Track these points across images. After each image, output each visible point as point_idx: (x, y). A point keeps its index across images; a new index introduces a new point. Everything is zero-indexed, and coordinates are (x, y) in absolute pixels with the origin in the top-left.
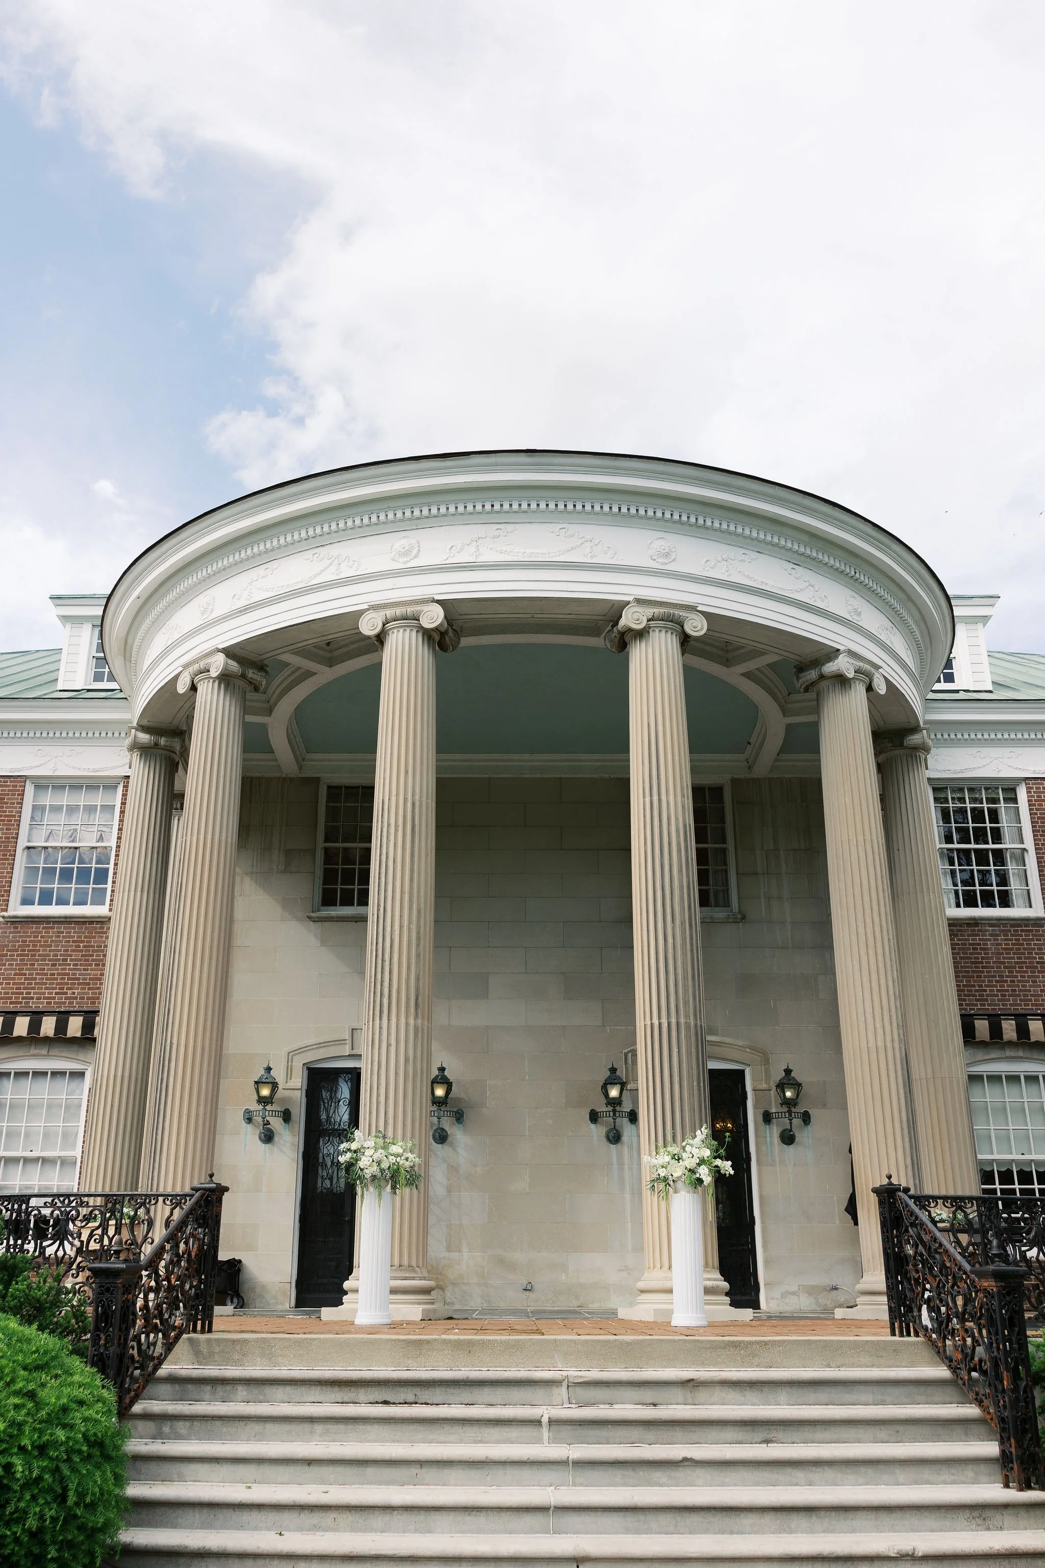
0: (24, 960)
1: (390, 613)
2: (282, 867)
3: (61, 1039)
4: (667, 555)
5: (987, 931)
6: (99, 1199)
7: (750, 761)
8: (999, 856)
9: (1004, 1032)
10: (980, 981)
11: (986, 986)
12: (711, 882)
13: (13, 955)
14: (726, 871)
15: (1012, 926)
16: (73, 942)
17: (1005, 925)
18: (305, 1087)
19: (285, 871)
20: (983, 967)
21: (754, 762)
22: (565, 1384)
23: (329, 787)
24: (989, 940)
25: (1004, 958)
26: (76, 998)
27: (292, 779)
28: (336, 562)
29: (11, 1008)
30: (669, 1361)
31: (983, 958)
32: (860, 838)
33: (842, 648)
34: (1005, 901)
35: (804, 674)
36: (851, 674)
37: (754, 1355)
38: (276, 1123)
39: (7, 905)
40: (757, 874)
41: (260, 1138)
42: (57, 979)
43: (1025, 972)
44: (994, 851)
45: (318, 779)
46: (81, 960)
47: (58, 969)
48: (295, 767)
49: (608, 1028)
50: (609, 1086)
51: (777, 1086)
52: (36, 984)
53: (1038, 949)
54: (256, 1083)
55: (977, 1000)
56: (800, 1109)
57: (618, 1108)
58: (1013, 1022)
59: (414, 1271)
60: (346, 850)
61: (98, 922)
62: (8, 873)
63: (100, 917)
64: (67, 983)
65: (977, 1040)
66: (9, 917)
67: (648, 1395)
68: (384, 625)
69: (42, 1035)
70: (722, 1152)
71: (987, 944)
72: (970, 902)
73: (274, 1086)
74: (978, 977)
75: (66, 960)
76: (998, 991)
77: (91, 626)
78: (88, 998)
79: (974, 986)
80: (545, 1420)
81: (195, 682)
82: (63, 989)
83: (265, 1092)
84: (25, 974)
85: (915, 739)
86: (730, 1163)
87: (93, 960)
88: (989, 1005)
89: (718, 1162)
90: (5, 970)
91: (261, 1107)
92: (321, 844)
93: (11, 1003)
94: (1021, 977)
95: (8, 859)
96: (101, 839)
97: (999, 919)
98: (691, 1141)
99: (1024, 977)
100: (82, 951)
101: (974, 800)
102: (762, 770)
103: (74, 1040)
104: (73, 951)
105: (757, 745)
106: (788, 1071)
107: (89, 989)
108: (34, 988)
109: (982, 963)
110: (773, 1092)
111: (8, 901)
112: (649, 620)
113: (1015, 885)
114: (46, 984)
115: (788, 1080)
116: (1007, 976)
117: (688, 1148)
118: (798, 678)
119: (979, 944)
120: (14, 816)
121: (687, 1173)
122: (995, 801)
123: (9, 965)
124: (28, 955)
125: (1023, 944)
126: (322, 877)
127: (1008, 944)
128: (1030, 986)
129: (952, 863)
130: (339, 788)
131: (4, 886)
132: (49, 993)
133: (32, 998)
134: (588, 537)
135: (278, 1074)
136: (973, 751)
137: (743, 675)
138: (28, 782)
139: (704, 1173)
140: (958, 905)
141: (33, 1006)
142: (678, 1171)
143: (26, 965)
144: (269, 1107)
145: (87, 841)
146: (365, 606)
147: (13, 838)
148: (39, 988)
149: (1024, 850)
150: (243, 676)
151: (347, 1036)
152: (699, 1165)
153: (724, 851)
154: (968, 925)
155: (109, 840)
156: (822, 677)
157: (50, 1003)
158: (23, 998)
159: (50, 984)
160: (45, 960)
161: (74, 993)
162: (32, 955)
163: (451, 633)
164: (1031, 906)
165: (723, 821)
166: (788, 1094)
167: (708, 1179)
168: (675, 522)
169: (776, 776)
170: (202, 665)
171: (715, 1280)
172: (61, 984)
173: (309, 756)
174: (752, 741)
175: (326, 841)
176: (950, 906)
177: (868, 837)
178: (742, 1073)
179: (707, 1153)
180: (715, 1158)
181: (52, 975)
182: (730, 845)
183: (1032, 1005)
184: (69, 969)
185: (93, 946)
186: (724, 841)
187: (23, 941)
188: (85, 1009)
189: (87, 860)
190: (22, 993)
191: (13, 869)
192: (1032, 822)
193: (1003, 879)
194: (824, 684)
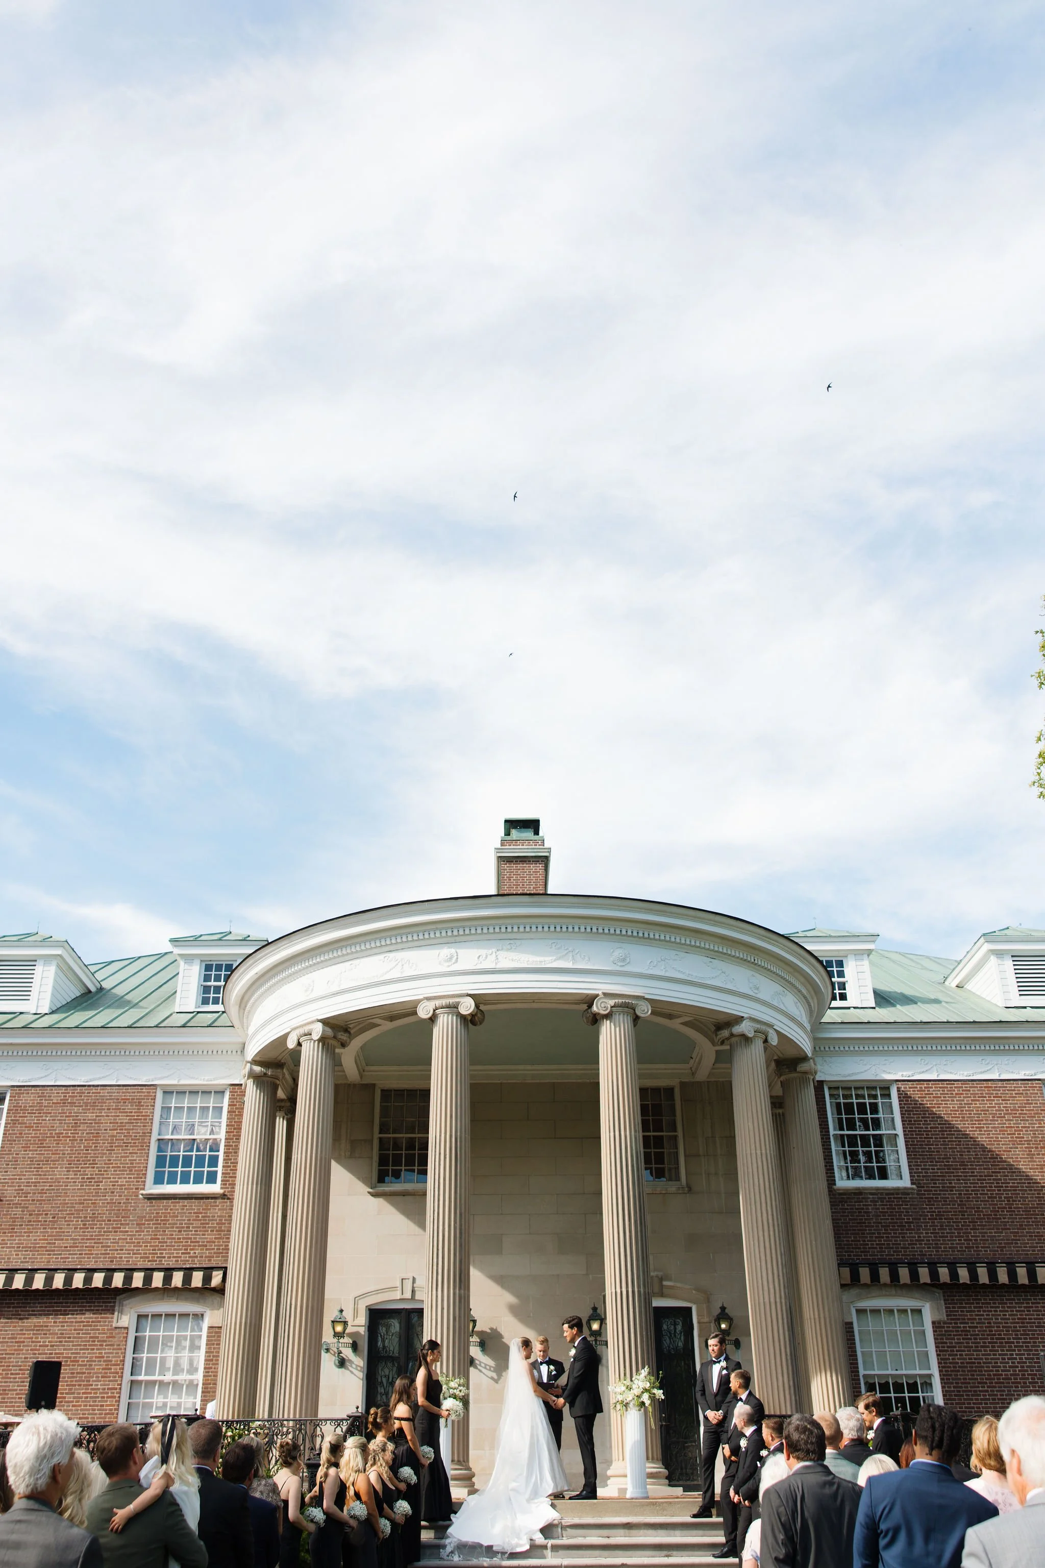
0: (157, 1228)
1: (438, 1003)
2: (348, 1154)
3: (186, 1291)
4: (624, 960)
5: (869, 1198)
6: (291, 1422)
7: (693, 1069)
8: (879, 1140)
9: (881, 1276)
10: (863, 1237)
11: (868, 1241)
12: (666, 1162)
13: (150, 1224)
14: (677, 1152)
15: (887, 1194)
16: (194, 1213)
17: (882, 1194)
18: (367, 1324)
19: (351, 1157)
20: (866, 1226)
21: (697, 1069)
22: (560, 1526)
23: (382, 1091)
24: (871, 1205)
25: (881, 1219)
26: (197, 1257)
27: (355, 1085)
28: (400, 964)
29: (149, 1265)
30: (617, 1513)
31: (865, 1219)
32: (759, 1152)
33: (745, 1016)
34: (883, 1174)
35: (720, 1032)
36: (751, 1034)
37: (664, 1510)
38: (348, 1353)
39: (144, 1185)
40: (699, 1156)
41: (335, 1364)
42: (182, 1242)
43: (897, 1230)
44: (874, 1135)
45: (374, 1085)
46: (200, 1227)
47: (183, 1235)
48: (358, 1078)
49: (591, 1276)
50: (591, 1322)
51: (715, 1321)
52: (167, 1246)
53: (906, 1212)
54: (333, 1322)
55: (861, 1252)
56: (732, 1337)
57: (598, 1338)
58: (887, 1269)
59: (461, 1465)
60: (394, 1138)
61: (212, 1198)
62: (144, 1160)
63: (214, 1194)
64: (190, 1246)
65: (862, 1283)
66: (147, 1195)
67: (605, 1532)
68: (434, 1011)
69: (173, 1286)
70: (657, 1384)
71: (868, 1209)
72: (856, 1175)
73: (345, 1323)
74: (862, 1234)
75: (189, 1227)
76: (877, 1244)
77: (199, 961)
78: (206, 1257)
79: (859, 1241)
80: (549, 1545)
81: (301, 1041)
82: (187, 1250)
83: (339, 1328)
84: (159, 1239)
85: (803, 1067)
86: (662, 1391)
87: (209, 1227)
88: (870, 1255)
89: (655, 1391)
90: (144, 1235)
91: (335, 1340)
92: (377, 1135)
93: (149, 1261)
94: (894, 1233)
95: (145, 1149)
96: (212, 1132)
97: (877, 1189)
98: (638, 1377)
99: (896, 1233)
100: (200, 1220)
101: (858, 1096)
102: (702, 1075)
103: (196, 1289)
104: (194, 1220)
105: (697, 1060)
106: (723, 1309)
107: (206, 1250)
108: (165, 1250)
109: (865, 1223)
110: (712, 1325)
111: (145, 1182)
112: (612, 1007)
113: (890, 1163)
114: (174, 1246)
115: (723, 1315)
116: (884, 1233)
117: (636, 1382)
118: (716, 1035)
119: (863, 1209)
120: (149, 1116)
121: (636, 1398)
122: (875, 1097)
123: (147, 1231)
124: (160, 1224)
125: (895, 1209)
126: (378, 1160)
127: (884, 1209)
128: (900, 1241)
129: (843, 1146)
130: (389, 1091)
131: (142, 1170)
132: (177, 1253)
133: (164, 1257)
134: (570, 949)
135: (348, 1315)
136: (857, 1059)
137: (682, 1023)
138: (158, 1089)
139: (646, 1398)
140: (848, 1178)
141: (165, 1264)
142: (629, 1396)
143: (159, 1231)
144: (342, 1340)
145: (201, 1134)
146: (421, 997)
147: (148, 1133)
148: (169, 1250)
149: (896, 1135)
150: (335, 1037)
151: (398, 1284)
152: (643, 1393)
153: (676, 1137)
154: (855, 1194)
155: (218, 1133)
156: (732, 1035)
157: (178, 1261)
158: (157, 1257)
159: (178, 1246)
160: (173, 1227)
161: (195, 1253)
162: (164, 1224)
163: (479, 1015)
164: (901, 1179)
165: (674, 1114)
166: (723, 1326)
167: (647, 1402)
168: (629, 936)
169: (713, 1080)
170: (306, 1029)
171: (658, 1468)
172: (185, 1246)
173: (367, 1068)
174: (694, 1056)
175: (380, 1133)
176: (842, 1179)
177: (764, 1152)
178: (690, 1309)
179: (648, 1385)
180: (653, 1388)
181: (178, 1239)
182: (680, 1133)
183: (902, 1255)
184: (192, 1235)
185: (209, 1217)
186: (675, 1131)
187: (157, 1213)
188: (205, 1266)
189: (202, 1148)
190: (157, 1254)
191: (148, 1157)
192: (901, 1114)
193: (880, 1159)
194: (734, 1040)
